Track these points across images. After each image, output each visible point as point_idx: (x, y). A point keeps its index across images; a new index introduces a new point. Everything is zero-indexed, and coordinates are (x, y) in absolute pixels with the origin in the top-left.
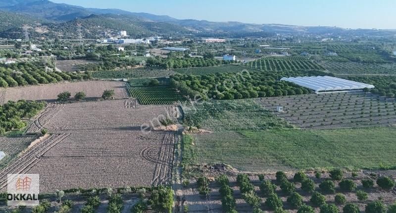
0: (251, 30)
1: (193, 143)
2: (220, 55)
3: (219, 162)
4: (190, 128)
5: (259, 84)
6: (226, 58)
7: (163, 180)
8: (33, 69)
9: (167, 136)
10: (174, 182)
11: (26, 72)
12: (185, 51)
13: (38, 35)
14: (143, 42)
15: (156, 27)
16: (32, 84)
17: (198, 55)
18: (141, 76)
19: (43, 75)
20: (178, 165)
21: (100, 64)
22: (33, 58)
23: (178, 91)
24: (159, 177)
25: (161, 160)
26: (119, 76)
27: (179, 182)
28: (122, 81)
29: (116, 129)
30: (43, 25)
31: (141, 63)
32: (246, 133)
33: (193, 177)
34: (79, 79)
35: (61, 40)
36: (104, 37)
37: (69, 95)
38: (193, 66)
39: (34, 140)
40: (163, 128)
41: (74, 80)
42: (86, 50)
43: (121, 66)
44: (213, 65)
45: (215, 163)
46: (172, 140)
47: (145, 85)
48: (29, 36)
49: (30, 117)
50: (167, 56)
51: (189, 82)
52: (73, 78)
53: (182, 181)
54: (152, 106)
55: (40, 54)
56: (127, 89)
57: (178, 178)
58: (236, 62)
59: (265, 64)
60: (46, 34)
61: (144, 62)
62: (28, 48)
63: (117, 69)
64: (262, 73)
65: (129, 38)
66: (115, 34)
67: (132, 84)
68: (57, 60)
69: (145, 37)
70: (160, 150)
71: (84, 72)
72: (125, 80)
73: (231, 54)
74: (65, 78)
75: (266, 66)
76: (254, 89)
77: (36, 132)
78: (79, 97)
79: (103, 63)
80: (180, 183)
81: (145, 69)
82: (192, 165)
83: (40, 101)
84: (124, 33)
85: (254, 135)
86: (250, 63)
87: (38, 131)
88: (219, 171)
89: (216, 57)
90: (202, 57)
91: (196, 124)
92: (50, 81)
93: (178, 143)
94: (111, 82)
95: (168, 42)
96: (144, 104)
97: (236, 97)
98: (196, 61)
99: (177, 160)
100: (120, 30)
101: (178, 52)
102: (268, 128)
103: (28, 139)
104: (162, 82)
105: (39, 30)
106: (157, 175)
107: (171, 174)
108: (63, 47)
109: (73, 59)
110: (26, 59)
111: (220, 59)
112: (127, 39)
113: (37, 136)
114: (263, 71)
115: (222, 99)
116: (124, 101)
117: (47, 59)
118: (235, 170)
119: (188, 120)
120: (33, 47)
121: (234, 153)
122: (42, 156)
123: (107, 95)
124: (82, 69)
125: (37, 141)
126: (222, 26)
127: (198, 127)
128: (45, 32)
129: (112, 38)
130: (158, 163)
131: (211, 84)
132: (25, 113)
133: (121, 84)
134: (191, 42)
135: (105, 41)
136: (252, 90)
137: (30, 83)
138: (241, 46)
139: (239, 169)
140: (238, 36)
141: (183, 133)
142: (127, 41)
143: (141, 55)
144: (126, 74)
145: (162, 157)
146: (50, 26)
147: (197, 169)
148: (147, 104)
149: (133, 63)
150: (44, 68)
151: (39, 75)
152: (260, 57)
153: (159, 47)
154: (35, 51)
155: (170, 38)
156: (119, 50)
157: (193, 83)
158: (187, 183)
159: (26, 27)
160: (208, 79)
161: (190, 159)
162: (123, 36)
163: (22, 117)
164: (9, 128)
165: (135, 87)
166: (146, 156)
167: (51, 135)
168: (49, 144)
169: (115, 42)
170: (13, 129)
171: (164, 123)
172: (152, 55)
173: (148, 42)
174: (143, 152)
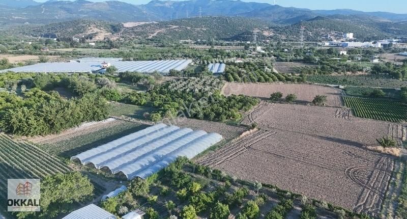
7: (370, 210)
8: (255, 68)
9: (384, 159)
10: (383, 216)
11: (249, 71)
13: (264, 37)
14: (372, 45)
16: (252, 82)
18: (362, 84)
19: (261, 75)
20: (393, 198)
21: (317, 68)
22: (257, 59)
24: (364, 204)
25: (370, 186)
26: (335, 82)
28: (338, 87)
29: (321, 137)
30: (270, 28)
31: (364, 70)
34: (292, 81)
35: (283, 42)
36: (327, 40)
37: (281, 95)
39: (245, 131)
40: (380, 148)
41: (288, 82)
42: (305, 53)
43: (340, 71)
46: (389, 166)
47: (365, 95)
48: (257, 38)
49: (246, 110)
50: (401, 63)
52: (287, 80)
54: (369, 121)
55: (263, 55)
56: (342, 98)
60: (271, 37)
61: (369, 68)
62: (254, 50)
63: (334, 74)
65: (355, 41)
66: (338, 37)
67: (348, 92)
68: (276, 61)
69: (375, 39)
70: (371, 174)
71: (299, 74)
72: (341, 87)
74: (280, 79)
78: (289, 99)
79: (319, 67)
81: (368, 76)
83: (255, 98)
84: (350, 36)
87: (249, 124)
92: (266, 80)
93: (398, 172)
94: (326, 88)
96: (360, 117)
99: (393, 191)
100: (345, 33)
103: (241, 129)
104: (390, 94)
105: (266, 34)
106: (362, 201)
107: (382, 206)
108: (284, 49)
109: (291, 61)
110: (251, 59)
112: (353, 43)
113: (248, 128)
116: (335, 109)
117: (267, 60)
120: (259, 48)
122: (249, 147)
123: (318, 100)
124: (297, 71)
125: (248, 132)
128: (271, 35)
129: (335, 41)
130: (365, 187)
132: (242, 107)
133: (336, 91)
135: (327, 44)
142: (352, 45)
143: (367, 61)
144: (344, 80)
145: (372, 182)
146: (276, 29)
148: (363, 117)
149: (354, 69)
150: (264, 68)
151: (259, 74)
153: (393, 52)
154: (259, 52)
156: (341, 53)
159: (256, 31)
162: (348, 39)
163: (239, 109)
164: (229, 117)
165: (352, 96)
166: (352, 175)
167: (259, 129)
168: (256, 138)
169: (337, 46)
170: (231, 118)
171: (381, 144)
172: (382, 61)
173: (379, 45)
174: (349, 170)
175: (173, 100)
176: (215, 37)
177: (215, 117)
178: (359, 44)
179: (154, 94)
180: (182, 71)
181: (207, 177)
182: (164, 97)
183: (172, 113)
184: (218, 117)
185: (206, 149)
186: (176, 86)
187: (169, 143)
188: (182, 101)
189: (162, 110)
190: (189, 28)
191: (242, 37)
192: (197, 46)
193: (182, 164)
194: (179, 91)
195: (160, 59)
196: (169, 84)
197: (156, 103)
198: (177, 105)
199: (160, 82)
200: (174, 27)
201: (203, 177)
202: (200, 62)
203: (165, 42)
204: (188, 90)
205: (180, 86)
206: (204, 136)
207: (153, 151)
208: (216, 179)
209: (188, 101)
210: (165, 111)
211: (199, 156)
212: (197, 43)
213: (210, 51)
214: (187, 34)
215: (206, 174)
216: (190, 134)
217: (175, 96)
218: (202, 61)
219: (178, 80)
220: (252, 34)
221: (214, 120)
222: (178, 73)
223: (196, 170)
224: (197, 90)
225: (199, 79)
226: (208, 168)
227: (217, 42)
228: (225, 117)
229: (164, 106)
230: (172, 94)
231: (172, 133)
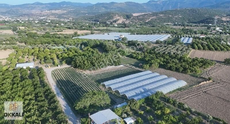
8: (214, 41)
11: (209, 43)
13: (222, 22)
16: (211, 50)
22: (216, 35)
30: (227, 16)
39: (203, 81)
48: (217, 22)
49: (205, 68)
55: (221, 33)
60: (228, 22)
62: (214, 29)
77: (206, 77)
83: (212, 61)
87: (207, 77)
92: (222, 50)
103: (201, 80)
105: (224, 19)
110: (212, 35)
113: (205, 80)
117: (224, 36)
120: (218, 29)
122: (205, 92)
125: (205, 82)
128: (228, 20)
132: (202, 66)
137: (210, 49)
150: (221, 41)
151: (217, 46)
154: (218, 31)
159: (216, 17)
163: (200, 67)
164: (192, 71)
167: (214, 81)
168: (211, 87)
170: (194, 72)
175: (157, 58)
176: (187, 21)
177: (183, 71)
179: (146, 54)
180: (164, 41)
181: (175, 106)
182: (152, 55)
183: (156, 65)
184: (185, 71)
185: (175, 89)
186: (159, 49)
187: (153, 83)
188: (162, 59)
189: (150, 63)
190: (170, 16)
191: (206, 21)
192: (174, 27)
193: (160, 96)
194: (161, 53)
195: (151, 34)
196: (155, 49)
197: (147, 59)
198: (159, 61)
199: (150, 47)
200: (162, 15)
201: (172, 106)
202: (176, 36)
203: (155, 24)
204: (166, 53)
205: (161, 50)
206: (174, 81)
207: (143, 86)
208: (180, 108)
209: (166, 59)
210: (151, 64)
211: (170, 93)
212: (175, 25)
213: (182, 30)
214: (169, 20)
215: (174, 104)
216: (165, 79)
217: (158, 55)
218: (177, 36)
219: (161, 46)
220: (213, 19)
221: (182, 72)
222: (161, 42)
223: (168, 101)
224: (172, 53)
225: (174, 46)
226: (175, 101)
227: (188, 24)
228: (190, 71)
229: (151, 61)
230: (156, 54)
231: (154, 77)
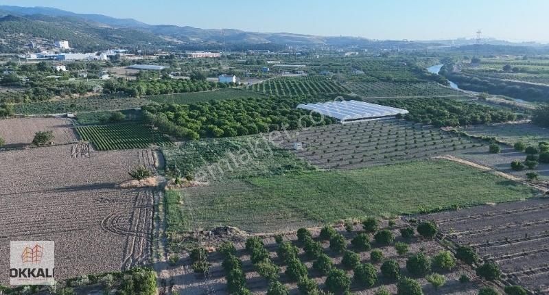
0: (254, 40)
1: (182, 202)
2: (214, 76)
3: (220, 225)
4: (177, 181)
5: (269, 114)
6: (223, 79)
7: (140, 259)
9: (141, 194)
10: (155, 260)
12: (163, 70)
14: (96, 57)
15: (116, 36)
17: (182, 75)
18: (96, 108)
20: (160, 235)
21: (27, 93)
23: (156, 129)
24: (133, 255)
25: (134, 231)
26: (59, 110)
27: (163, 259)
28: (66, 116)
31: (95, 89)
32: (256, 181)
33: (184, 249)
36: (32, 50)
38: (176, 92)
40: (135, 182)
43: (63, 94)
44: (205, 89)
45: (215, 226)
46: (149, 200)
47: (102, 121)
50: (135, 78)
51: (172, 115)
53: (168, 257)
54: (116, 152)
56: (74, 129)
57: (162, 254)
58: (237, 85)
59: (276, 87)
61: (99, 87)
63: (56, 98)
64: (273, 99)
65: (73, 52)
66: (49, 46)
67: (82, 121)
69: (100, 50)
70: (132, 216)
72: (70, 115)
73: (230, 74)
75: (277, 90)
76: (263, 121)
79: (31, 91)
80: (165, 261)
81: (101, 97)
82: (181, 233)
84: (65, 45)
85: (266, 183)
86: (256, 85)
88: (221, 237)
89: (208, 79)
90: (188, 78)
91: (184, 175)
93: (159, 204)
94: (47, 119)
95: (137, 58)
96: (104, 150)
97: (240, 133)
98: (180, 85)
99: (158, 228)
100: (57, 40)
101: (152, 72)
102: (285, 172)
104: (130, 115)
106: (130, 252)
107: (151, 249)
111: (215, 80)
112: (70, 54)
114: (274, 96)
115: (221, 136)
116: (70, 146)
118: (243, 234)
119: (173, 169)
121: (240, 209)
123: (40, 139)
126: (216, 35)
127: (189, 178)
129: (45, 52)
130: (129, 234)
131: (203, 116)
133: (64, 122)
134: (172, 57)
135: (34, 56)
136: (261, 123)
138: (243, 63)
139: (249, 232)
140: (238, 49)
141: (166, 188)
142: (70, 57)
143: (95, 77)
144: (71, 106)
145: (135, 225)
147: (190, 237)
148: (107, 150)
149: (82, 90)
152: (268, 77)
153: (122, 65)
155: (139, 51)
156: (58, 69)
157: (177, 116)
158: (176, 259)
160: (198, 109)
161: (177, 225)
162: (64, 49)
165: (86, 125)
166: (111, 227)
169: (51, 59)
171: (135, 177)
172: (112, 76)
173: (105, 57)
174: (106, 221)
178: (80, 56)
